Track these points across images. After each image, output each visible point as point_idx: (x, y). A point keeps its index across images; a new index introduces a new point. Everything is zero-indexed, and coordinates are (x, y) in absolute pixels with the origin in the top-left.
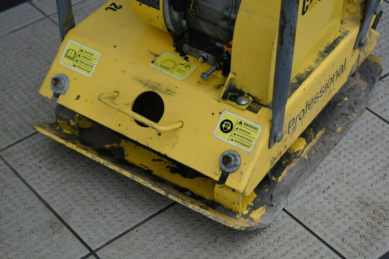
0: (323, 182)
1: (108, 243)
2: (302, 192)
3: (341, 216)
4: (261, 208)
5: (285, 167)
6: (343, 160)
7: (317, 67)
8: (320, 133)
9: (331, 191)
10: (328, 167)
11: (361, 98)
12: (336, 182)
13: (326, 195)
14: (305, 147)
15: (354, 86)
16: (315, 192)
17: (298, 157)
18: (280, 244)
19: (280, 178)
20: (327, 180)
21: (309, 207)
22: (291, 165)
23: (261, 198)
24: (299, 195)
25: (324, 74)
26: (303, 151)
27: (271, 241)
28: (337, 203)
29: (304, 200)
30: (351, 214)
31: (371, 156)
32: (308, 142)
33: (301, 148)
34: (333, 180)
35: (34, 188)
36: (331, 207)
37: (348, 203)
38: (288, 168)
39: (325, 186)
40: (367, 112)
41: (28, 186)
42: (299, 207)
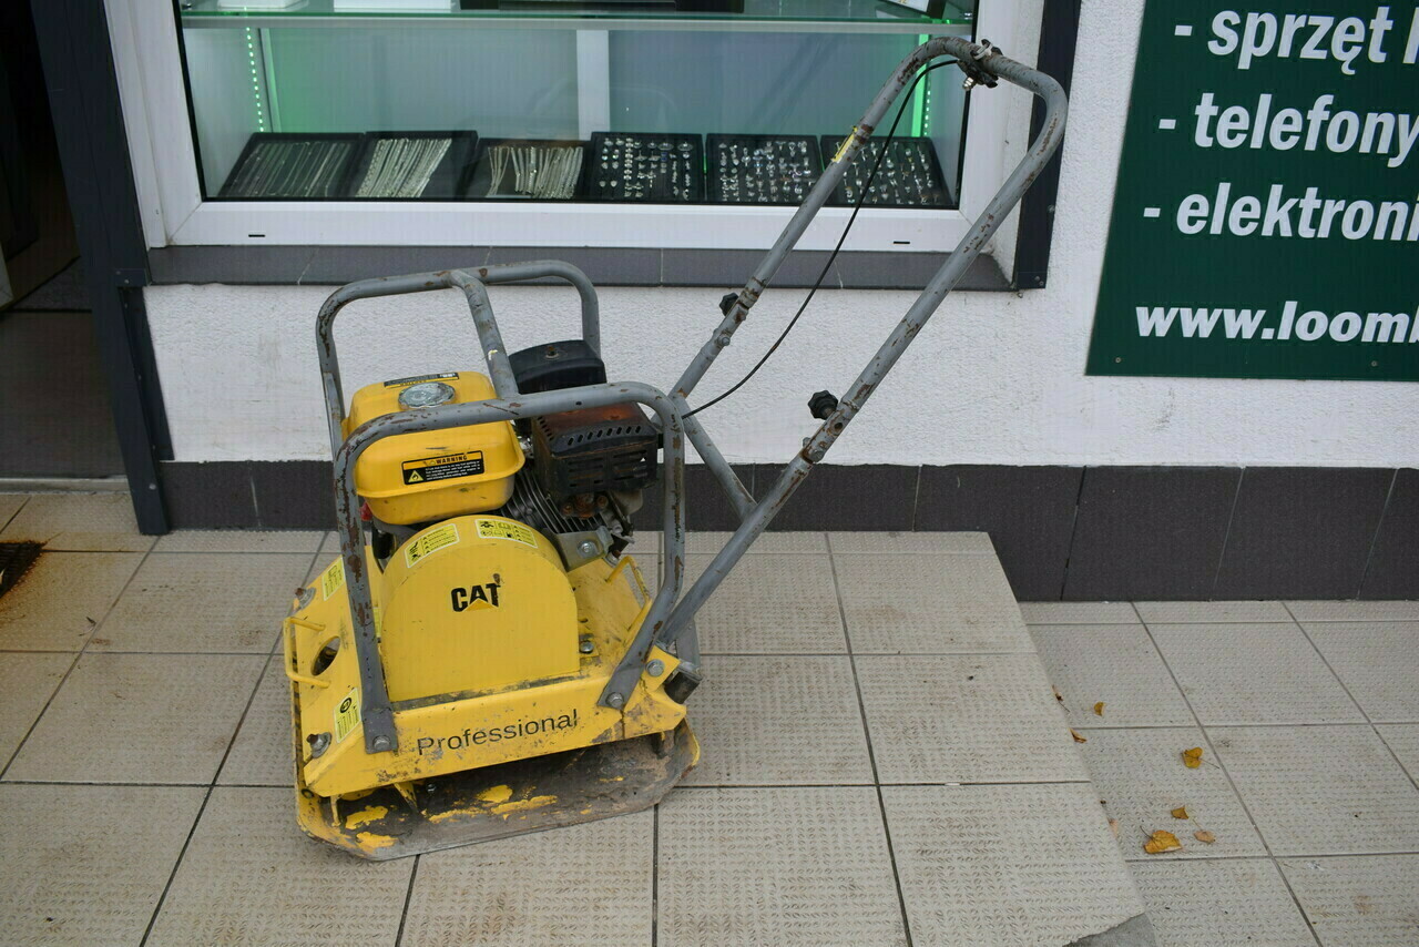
0: (494, 856)
1: (235, 786)
2: (459, 852)
3: (458, 898)
4: (388, 838)
5: (452, 809)
6: (548, 847)
8: (539, 800)
9: (486, 870)
10: (523, 844)
11: (647, 789)
12: (507, 863)
13: (478, 869)
14: (504, 802)
15: (648, 771)
16: (471, 860)
17: (484, 809)
18: (364, 886)
19: (434, 818)
20: (502, 856)
21: (444, 870)
22: (464, 812)
23: (388, 824)
24: (452, 852)
25: (508, 708)
26: (496, 805)
27: (361, 877)
28: (476, 884)
29: (449, 861)
30: (471, 905)
31: (582, 860)
32: (512, 799)
33: (497, 800)
34: (507, 860)
35: (254, 702)
36: (463, 884)
38: (455, 811)
39: (489, 860)
40: (651, 813)
41: (252, 697)
42: (435, 865)
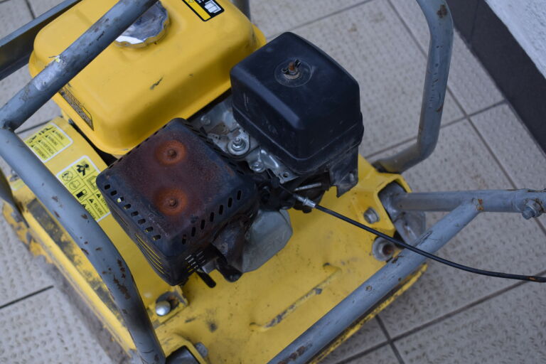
0: (72, 339)
7: (78, 270)
9: (57, 342)
12: (68, 353)
13: (54, 335)
16: (62, 325)
20: (75, 346)
21: (45, 311)
28: (38, 342)
30: (16, 350)
37: (33, 353)
39: (66, 338)
42: (49, 302)
